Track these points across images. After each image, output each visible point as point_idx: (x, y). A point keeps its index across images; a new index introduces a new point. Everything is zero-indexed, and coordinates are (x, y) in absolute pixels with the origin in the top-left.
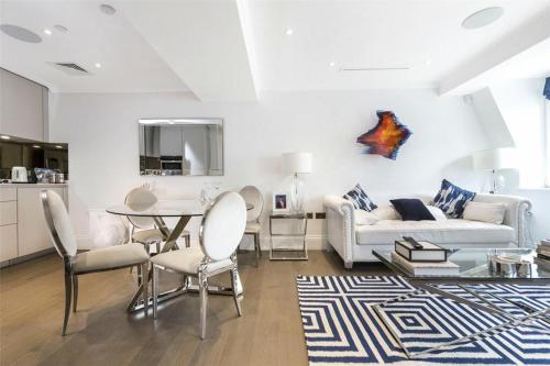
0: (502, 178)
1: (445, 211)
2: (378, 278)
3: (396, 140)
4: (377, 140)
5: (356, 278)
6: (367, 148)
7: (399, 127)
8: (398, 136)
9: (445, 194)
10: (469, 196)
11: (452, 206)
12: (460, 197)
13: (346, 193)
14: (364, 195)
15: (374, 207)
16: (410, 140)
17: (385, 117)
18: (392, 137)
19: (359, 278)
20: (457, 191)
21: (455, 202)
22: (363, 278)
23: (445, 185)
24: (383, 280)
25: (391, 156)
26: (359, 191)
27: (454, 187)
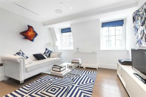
0: (56, 48)
1: (46, 56)
2: (35, 82)
3: (34, 36)
4: (27, 35)
5: (27, 86)
6: (23, 37)
7: (34, 32)
8: (34, 35)
9: (46, 52)
10: (51, 52)
11: (48, 55)
12: (49, 52)
13: (15, 53)
14: (23, 54)
15: (27, 57)
16: (37, 36)
17: (30, 27)
18: (32, 34)
19: (28, 85)
20: (49, 51)
21: (48, 53)
22: (30, 84)
23: (46, 49)
24: (37, 82)
25: (32, 40)
26: (21, 52)
27: (48, 50)
